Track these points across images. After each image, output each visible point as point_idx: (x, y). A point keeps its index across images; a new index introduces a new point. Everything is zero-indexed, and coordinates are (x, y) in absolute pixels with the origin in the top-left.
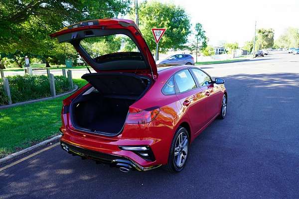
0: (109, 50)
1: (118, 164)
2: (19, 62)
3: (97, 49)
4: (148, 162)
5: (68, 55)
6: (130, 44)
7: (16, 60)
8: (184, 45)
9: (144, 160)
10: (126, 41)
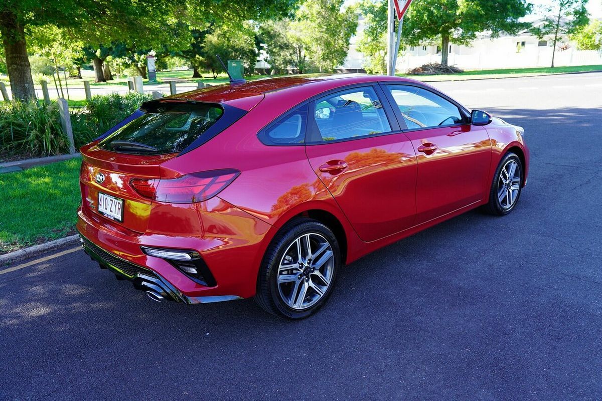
0: (326, 36)
1: (144, 283)
2: (139, 65)
3: (298, 34)
4: (198, 285)
5: (236, 51)
6: (374, 20)
7: (134, 61)
8: (521, 20)
9: (188, 281)
10: (366, 14)
